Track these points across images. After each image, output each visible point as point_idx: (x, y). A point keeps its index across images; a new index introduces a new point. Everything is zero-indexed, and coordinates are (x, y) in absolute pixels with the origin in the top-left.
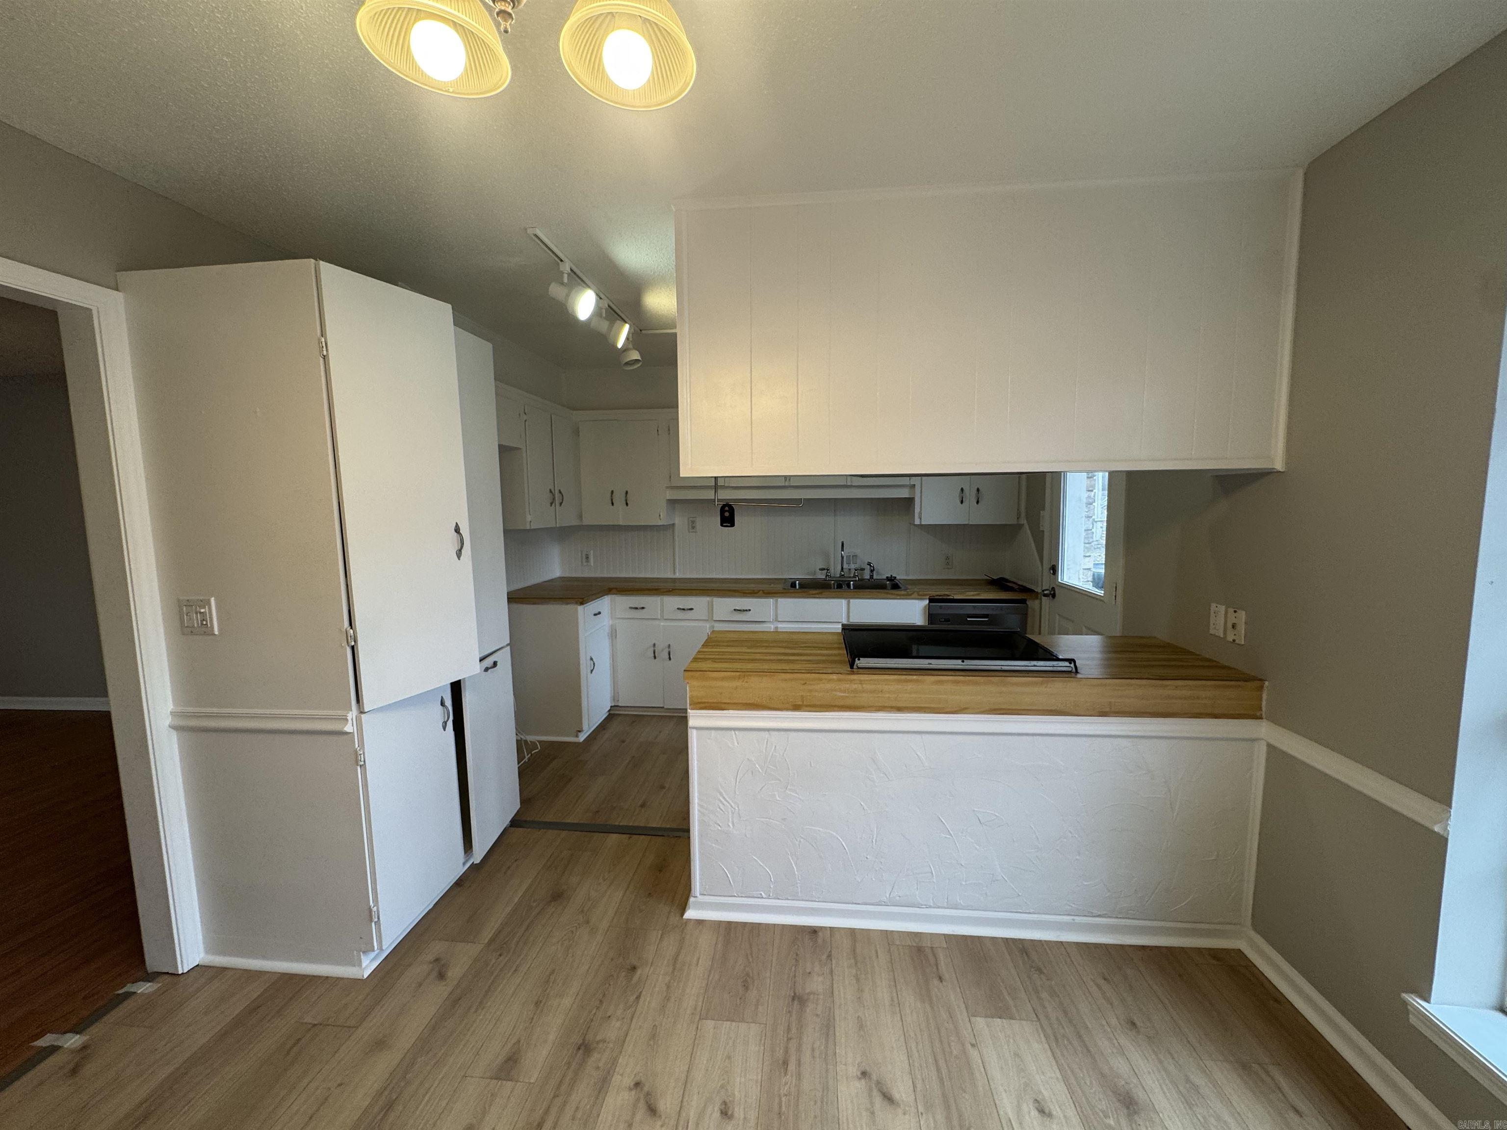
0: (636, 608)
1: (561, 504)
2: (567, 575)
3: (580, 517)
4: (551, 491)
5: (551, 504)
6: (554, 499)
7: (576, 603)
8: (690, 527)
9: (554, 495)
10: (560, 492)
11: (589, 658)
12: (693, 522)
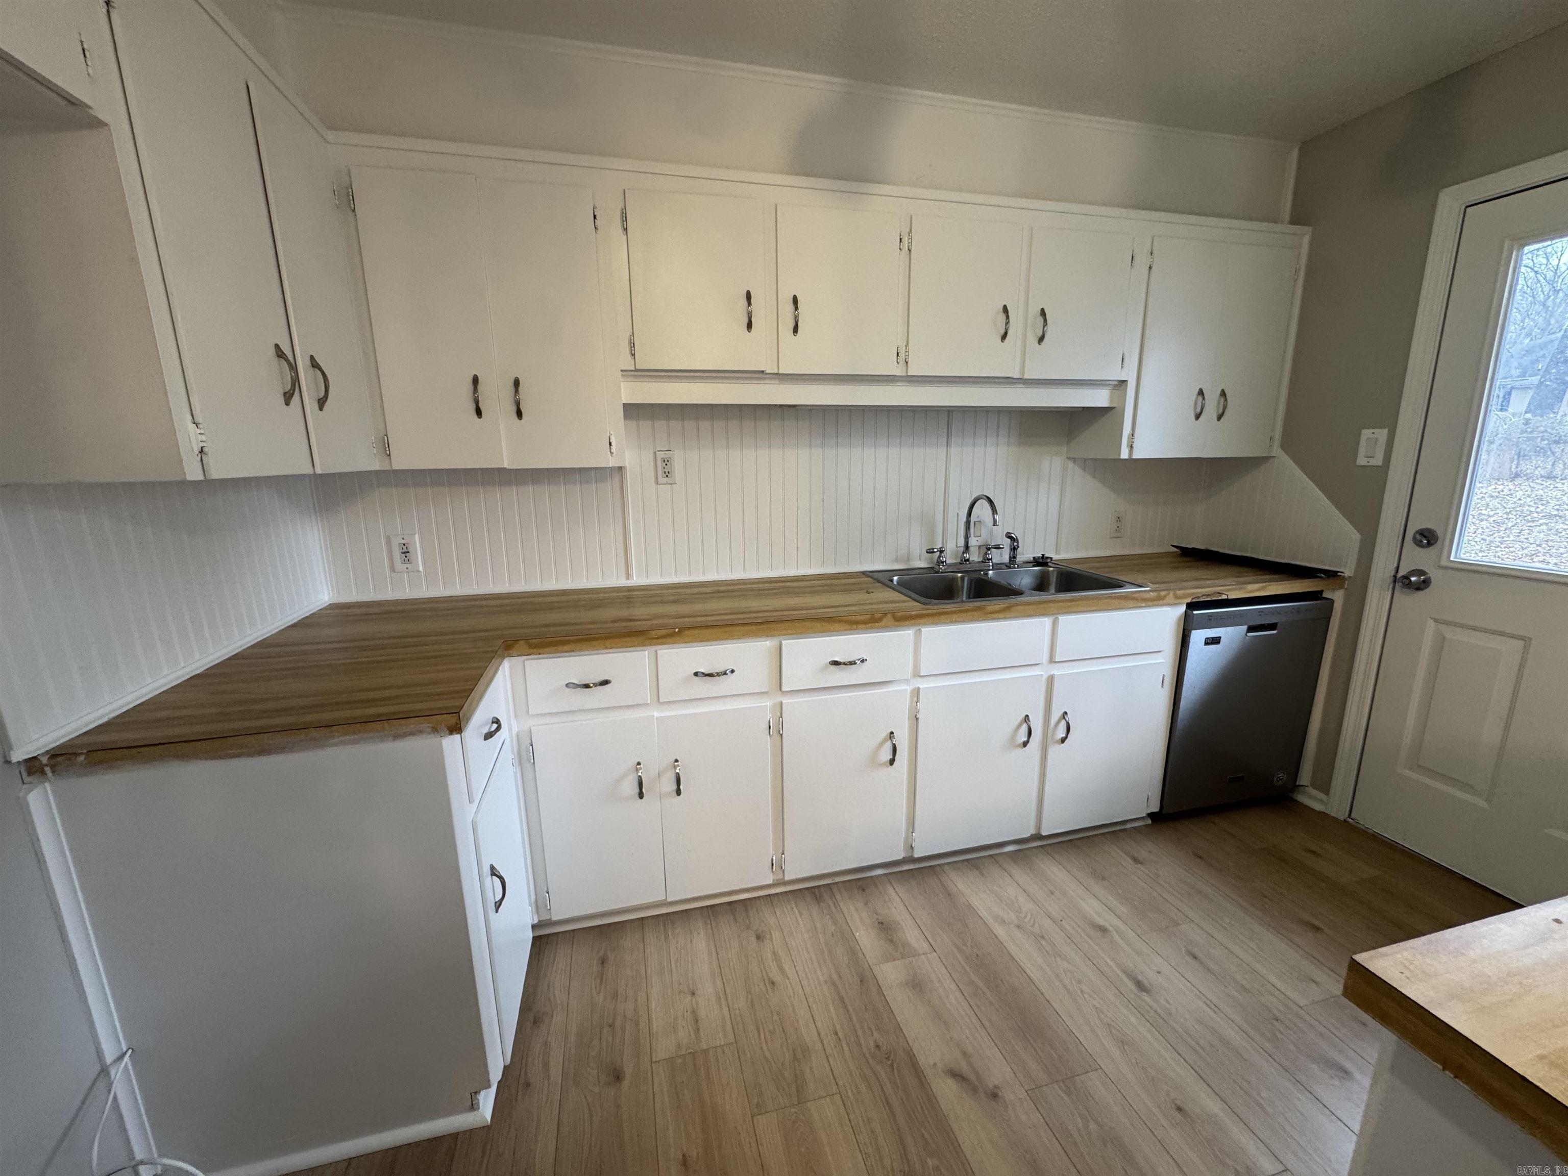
0: (587, 686)
1: (322, 403)
2: (353, 596)
3: (385, 448)
4: (280, 354)
5: (288, 397)
6: (296, 380)
7: (435, 730)
8: (660, 473)
9: (293, 367)
10: (315, 364)
11: (486, 870)
12: (666, 461)
